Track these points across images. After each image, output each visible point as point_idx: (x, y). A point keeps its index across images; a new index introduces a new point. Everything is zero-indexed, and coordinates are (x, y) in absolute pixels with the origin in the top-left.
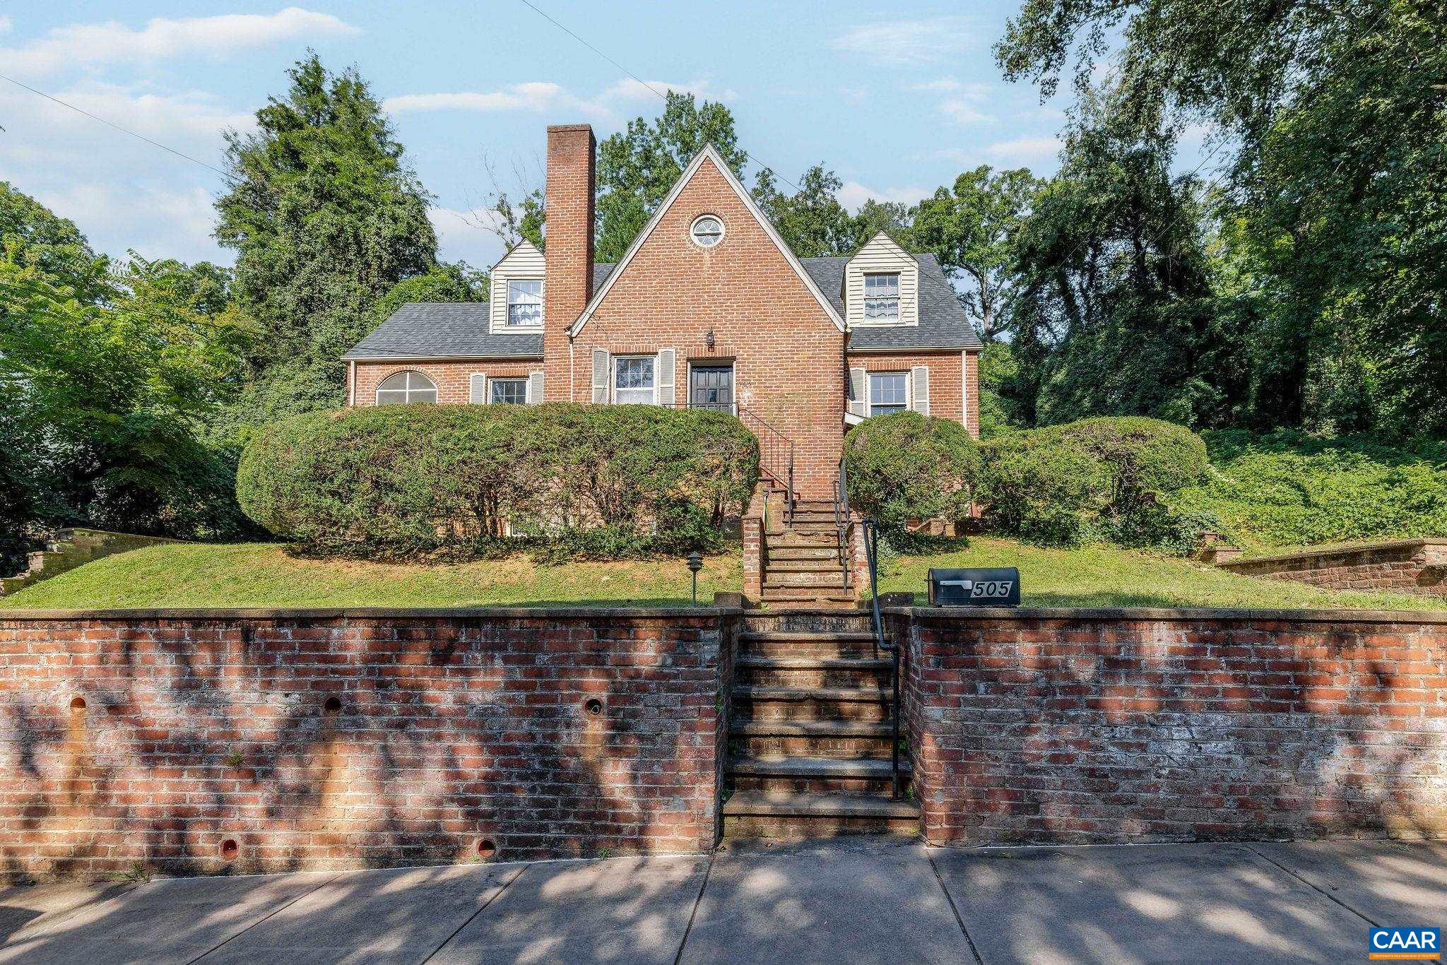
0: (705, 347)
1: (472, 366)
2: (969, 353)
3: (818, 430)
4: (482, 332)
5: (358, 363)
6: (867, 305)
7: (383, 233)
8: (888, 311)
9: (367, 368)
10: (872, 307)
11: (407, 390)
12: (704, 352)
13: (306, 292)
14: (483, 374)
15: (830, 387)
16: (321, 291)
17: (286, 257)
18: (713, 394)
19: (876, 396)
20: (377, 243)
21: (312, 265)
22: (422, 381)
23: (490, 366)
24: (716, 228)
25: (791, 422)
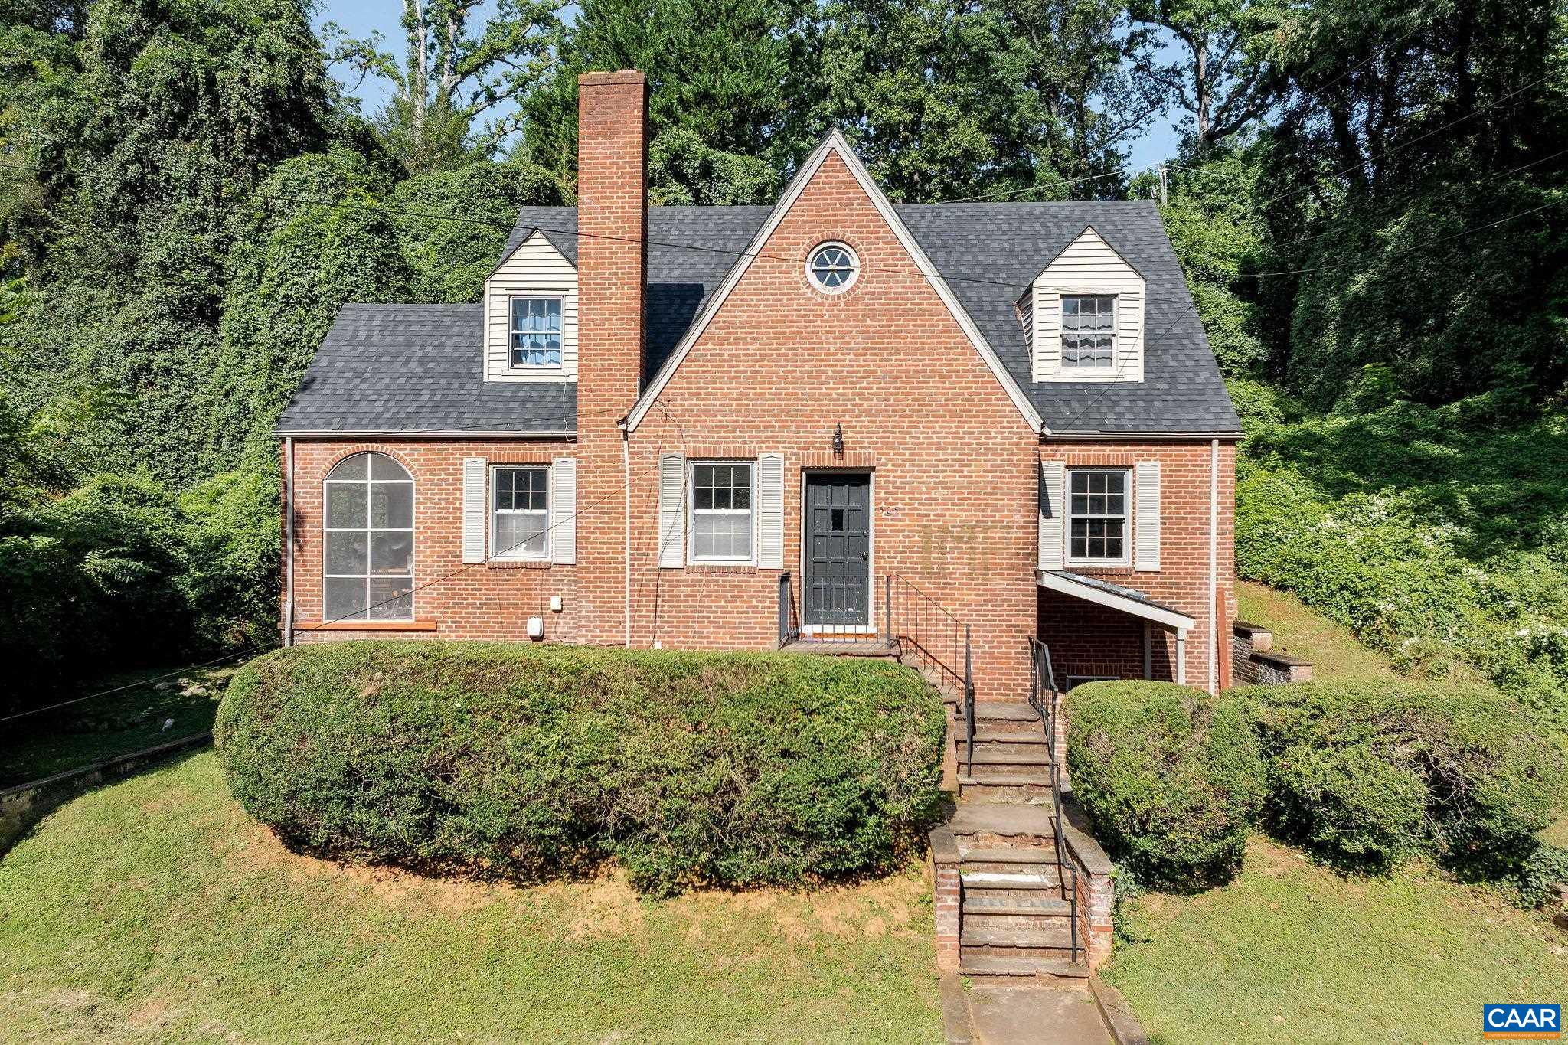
0: (829, 451)
1: (465, 446)
2: (1223, 443)
3: (998, 583)
4: (471, 376)
5: (296, 440)
6: (1065, 343)
7: (253, 82)
8: (1096, 352)
9: (309, 446)
10: (1073, 345)
11: (369, 482)
12: (827, 460)
13: (132, 173)
14: (483, 461)
15: (1017, 517)
16: (156, 170)
17: (102, 112)
18: (838, 520)
19: (1078, 504)
20: (244, 96)
21: (146, 126)
22: (394, 469)
23: (493, 446)
24: (844, 261)
25: (958, 569)
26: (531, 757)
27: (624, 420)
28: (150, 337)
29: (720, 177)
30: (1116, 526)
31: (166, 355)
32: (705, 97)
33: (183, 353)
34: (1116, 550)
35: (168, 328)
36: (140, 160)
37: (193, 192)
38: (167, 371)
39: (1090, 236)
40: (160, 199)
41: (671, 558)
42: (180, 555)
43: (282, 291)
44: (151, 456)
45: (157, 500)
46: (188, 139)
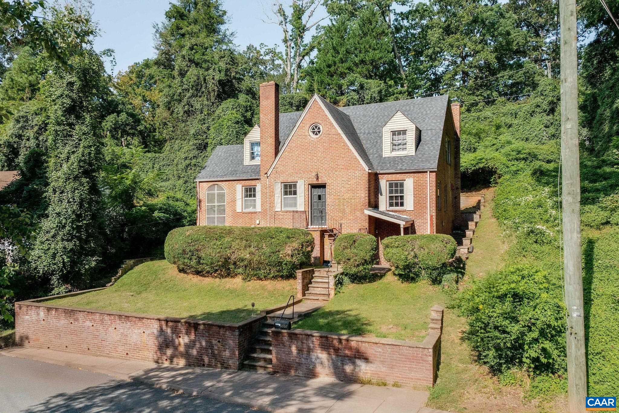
0: (315, 179)
1: (237, 182)
2: (430, 172)
4: (241, 164)
5: (200, 182)
6: (392, 145)
7: (215, 79)
8: (403, 147)
9: (203, 183)
10: (396, 145)
11: (216, 192)
12: (315, 182)
13: (186, 108)
14: (241, 185)
15: (363, 195)
16: (192, 107)
17: (178, 91)
18: (320, 197)
19: (391, 192)
20: (213, 83)
21: (188, 95)
22: (221, 188)
23: (243, 182)
24: (319, 128)
25: (348, 210)
26: (215, 247)
27: (266, 173)
28: (191, 155)
29: (366, 89)
30: (402, 197)
31: (195, 161)
32: (362, 62)
33: (200, 160)
34: (402, 204)
35: (196, 152)
36: (188, 104)
37: (201, 113)
38: (195, 165)
39: (399, 113)
40: (194, 115)
41: (278, 209)
42: (185, 214)
43: (213, 142)
44: (191, 190)
45: (181, 200)
46: (200, 97)
